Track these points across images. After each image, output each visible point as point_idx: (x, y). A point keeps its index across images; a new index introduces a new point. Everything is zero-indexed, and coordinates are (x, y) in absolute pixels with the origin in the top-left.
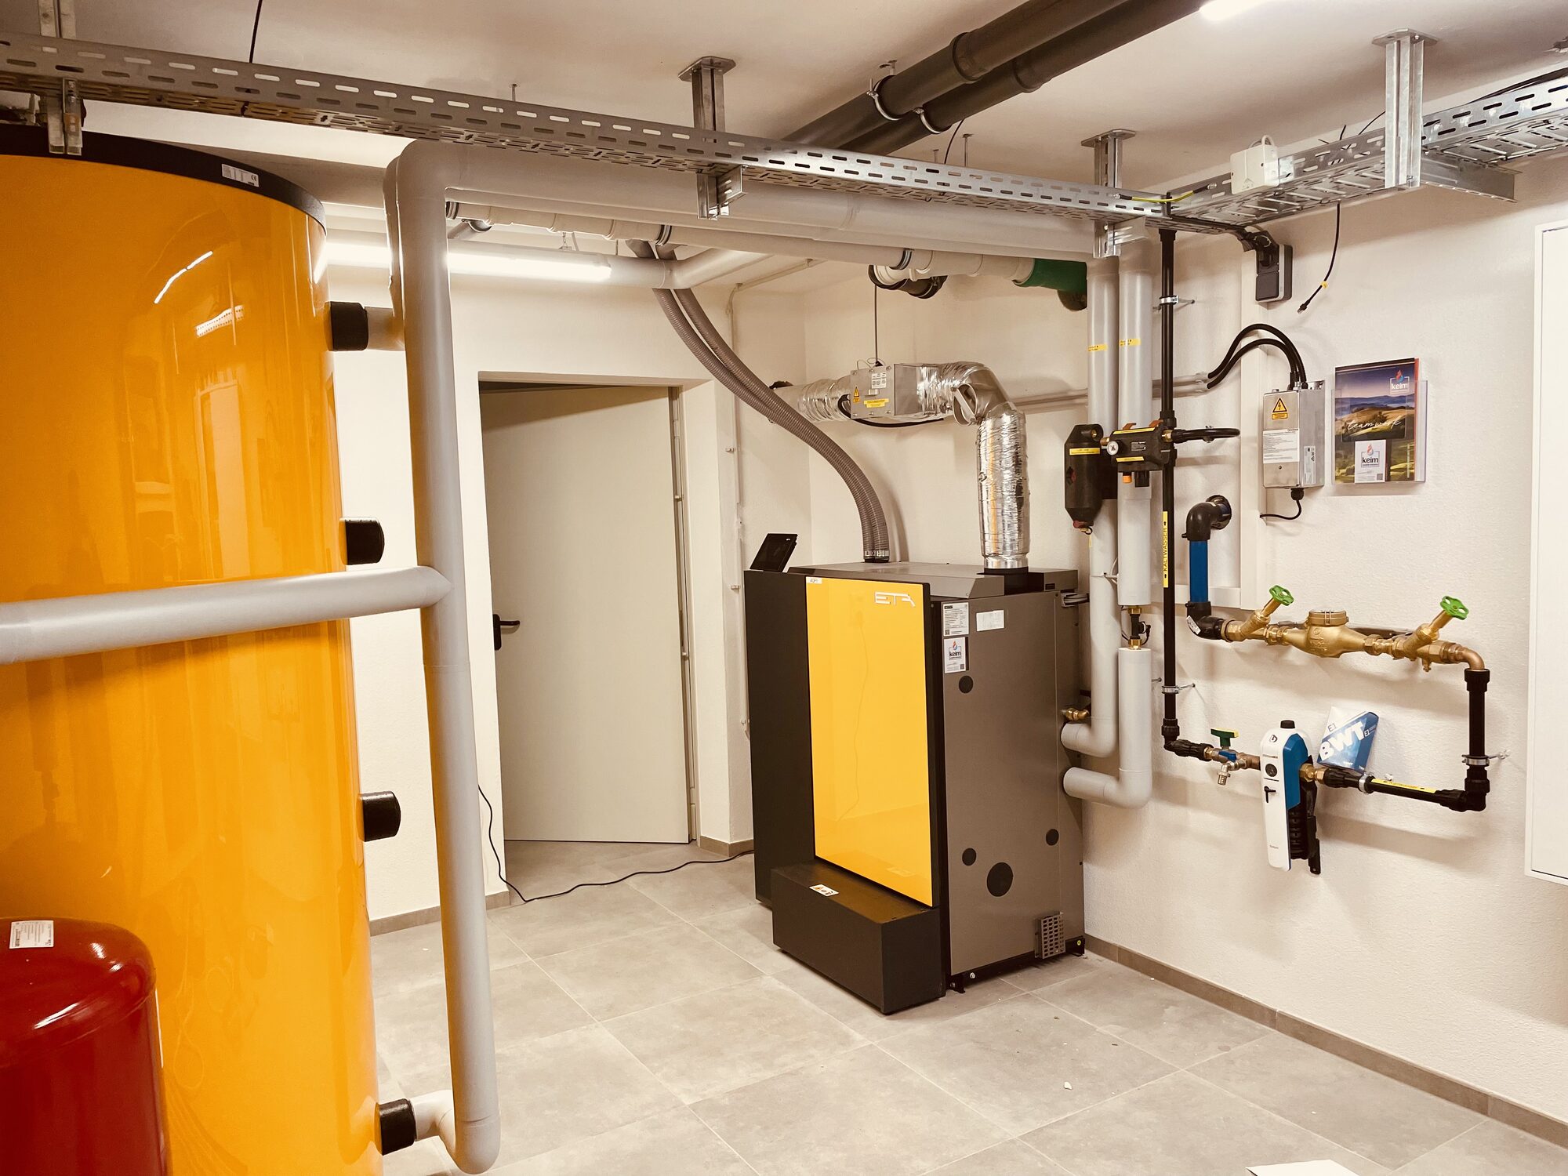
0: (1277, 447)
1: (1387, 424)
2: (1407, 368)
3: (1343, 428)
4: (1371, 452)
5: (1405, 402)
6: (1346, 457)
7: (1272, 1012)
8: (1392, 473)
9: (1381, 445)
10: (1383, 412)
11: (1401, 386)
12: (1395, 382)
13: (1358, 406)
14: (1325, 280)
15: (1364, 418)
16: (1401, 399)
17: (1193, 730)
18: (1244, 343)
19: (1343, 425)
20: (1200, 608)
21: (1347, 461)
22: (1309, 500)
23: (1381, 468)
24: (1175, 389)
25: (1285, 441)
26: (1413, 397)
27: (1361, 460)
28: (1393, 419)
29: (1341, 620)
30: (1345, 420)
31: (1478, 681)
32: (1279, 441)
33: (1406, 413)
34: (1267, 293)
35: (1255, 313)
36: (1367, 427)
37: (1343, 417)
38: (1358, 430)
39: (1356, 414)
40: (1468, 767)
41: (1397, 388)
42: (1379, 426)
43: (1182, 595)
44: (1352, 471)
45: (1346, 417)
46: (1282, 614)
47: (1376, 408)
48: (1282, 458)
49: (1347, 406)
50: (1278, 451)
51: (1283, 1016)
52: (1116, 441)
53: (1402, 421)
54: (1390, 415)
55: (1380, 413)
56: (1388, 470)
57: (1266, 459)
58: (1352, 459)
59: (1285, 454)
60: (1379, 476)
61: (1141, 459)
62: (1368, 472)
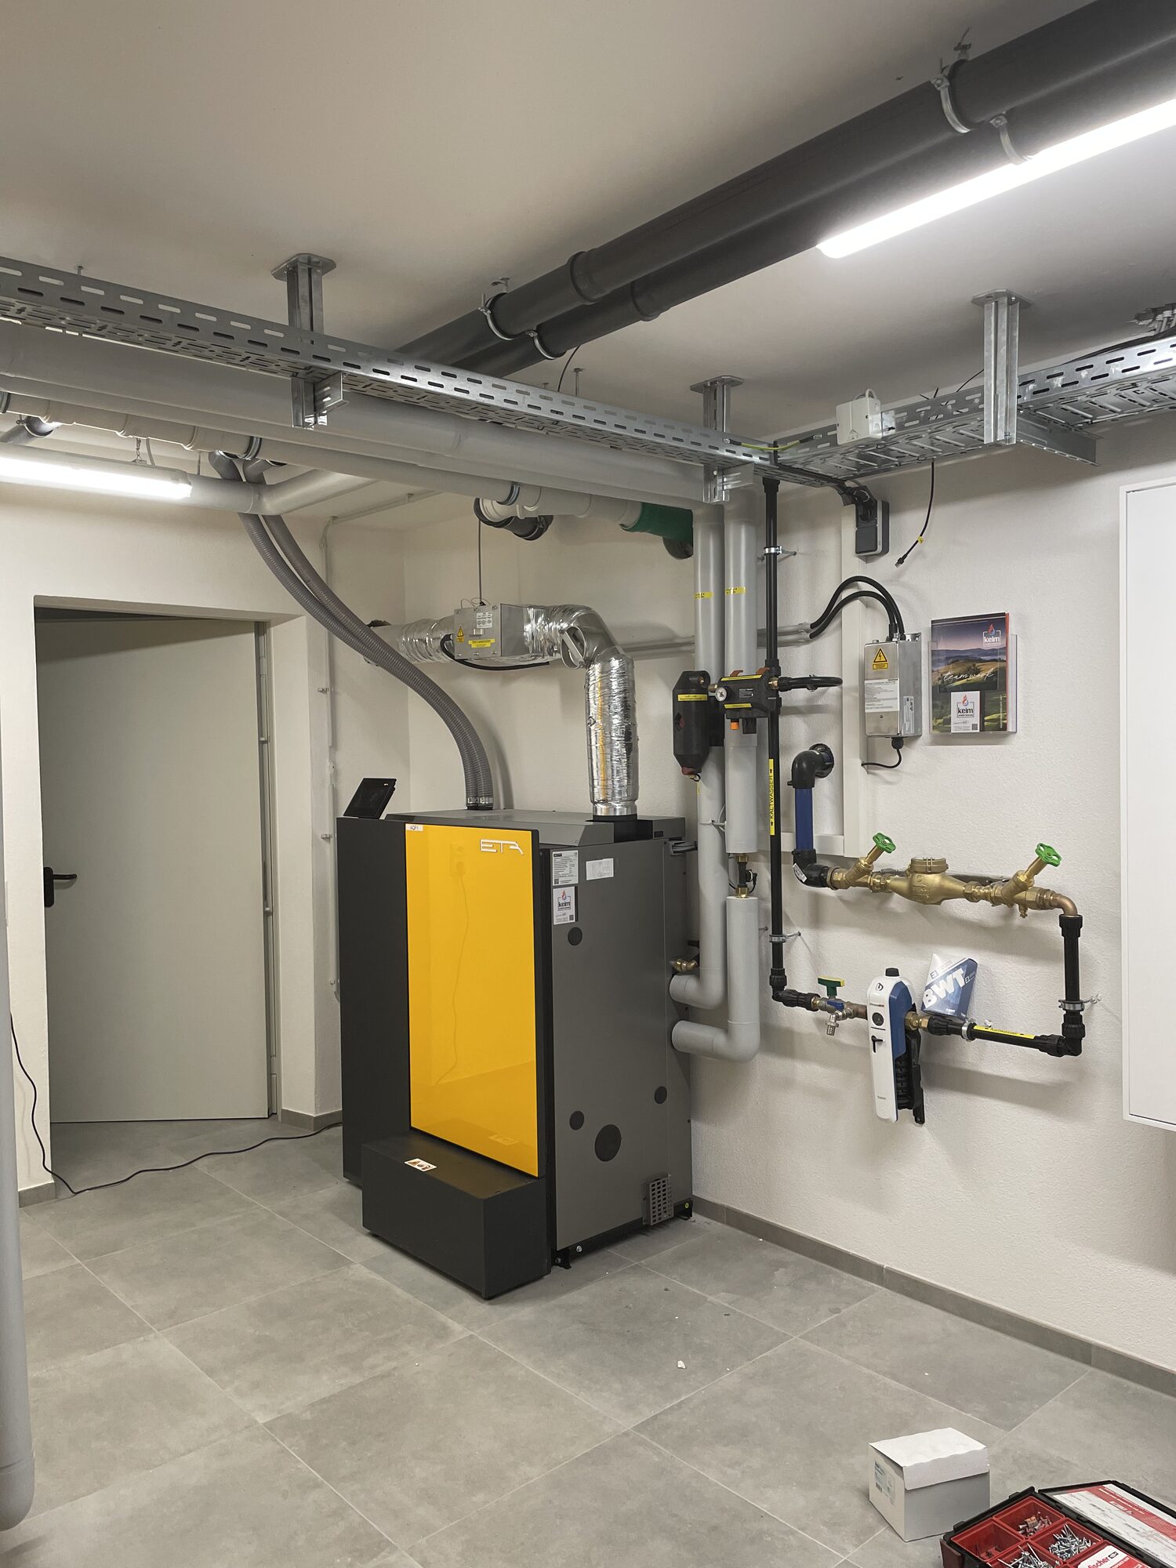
0: (878, 696)
1: (980, 676)
2: (999, 622)
3: (939, 679)
4: (966, 704)
5: (999, 656)
6: (942, 708)
7: (880, 1268)
8: (986, 723)
9: (975, 696)
10: (977, 665)
11: (993, 639)
12: (987, 636)
13: (954, 658)
14: (921, 535)
15: (957, 670)
16: (993, 652)
17: (801, 980)
18: (845, 594)
19: (940, 676)
20: (805, 856)
21: (943, 711)
22: (908, 749)
23: (976, 720)
24: (780, 639)
25: (886, 691)
26: (1004, 650)
27: (956, 711)
28: (986, 672)
29: (940, 867)
30: (941, 671)
31: (1071, 927)
32: (880, 691)
33: (998, 665)
34: (868, 546)
35: (855, 566)
36: (962, 679)
37: (939, 668)
38: (955, 681)
39: (951, 666)
40: (1065, 1012)
41: (990, 642)
42: (972, 678)
43: (788, 843)
44: (948, 721)
45: (942, 668)
46: (884, 861)
47: (969, 661)
48: (883, 707)
49: (942, 658)
50: (879, 700)
51: (890, 1272)
52: (724, 687)
53: (995, 673)
54: (983, 668)
55: (974, 665)
56: (982, 721)
57: (867, 708)
58: (948, 709)
59: (886, 704)
60: (974, 727)
61: (749, 705)
62: (964, 723)
